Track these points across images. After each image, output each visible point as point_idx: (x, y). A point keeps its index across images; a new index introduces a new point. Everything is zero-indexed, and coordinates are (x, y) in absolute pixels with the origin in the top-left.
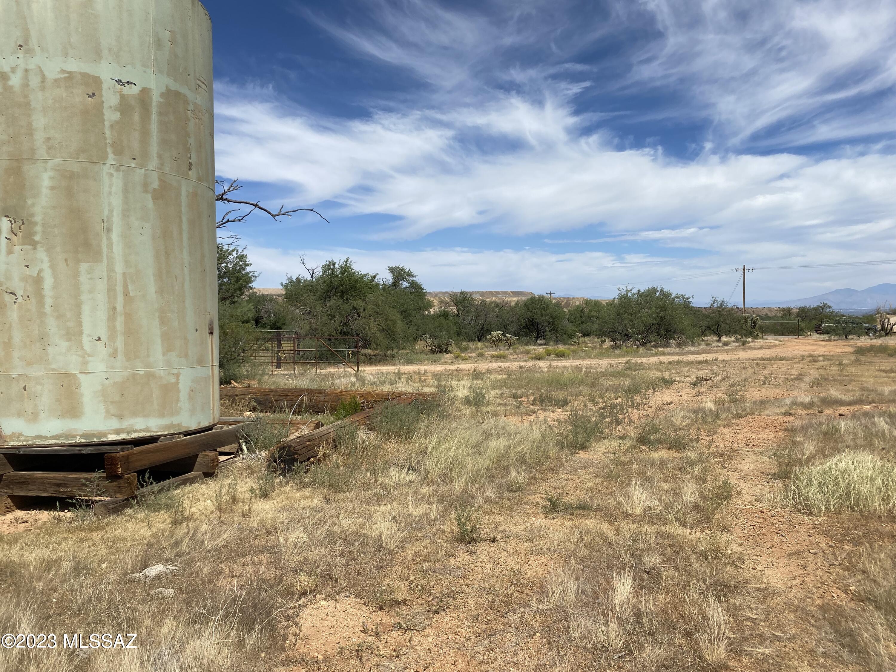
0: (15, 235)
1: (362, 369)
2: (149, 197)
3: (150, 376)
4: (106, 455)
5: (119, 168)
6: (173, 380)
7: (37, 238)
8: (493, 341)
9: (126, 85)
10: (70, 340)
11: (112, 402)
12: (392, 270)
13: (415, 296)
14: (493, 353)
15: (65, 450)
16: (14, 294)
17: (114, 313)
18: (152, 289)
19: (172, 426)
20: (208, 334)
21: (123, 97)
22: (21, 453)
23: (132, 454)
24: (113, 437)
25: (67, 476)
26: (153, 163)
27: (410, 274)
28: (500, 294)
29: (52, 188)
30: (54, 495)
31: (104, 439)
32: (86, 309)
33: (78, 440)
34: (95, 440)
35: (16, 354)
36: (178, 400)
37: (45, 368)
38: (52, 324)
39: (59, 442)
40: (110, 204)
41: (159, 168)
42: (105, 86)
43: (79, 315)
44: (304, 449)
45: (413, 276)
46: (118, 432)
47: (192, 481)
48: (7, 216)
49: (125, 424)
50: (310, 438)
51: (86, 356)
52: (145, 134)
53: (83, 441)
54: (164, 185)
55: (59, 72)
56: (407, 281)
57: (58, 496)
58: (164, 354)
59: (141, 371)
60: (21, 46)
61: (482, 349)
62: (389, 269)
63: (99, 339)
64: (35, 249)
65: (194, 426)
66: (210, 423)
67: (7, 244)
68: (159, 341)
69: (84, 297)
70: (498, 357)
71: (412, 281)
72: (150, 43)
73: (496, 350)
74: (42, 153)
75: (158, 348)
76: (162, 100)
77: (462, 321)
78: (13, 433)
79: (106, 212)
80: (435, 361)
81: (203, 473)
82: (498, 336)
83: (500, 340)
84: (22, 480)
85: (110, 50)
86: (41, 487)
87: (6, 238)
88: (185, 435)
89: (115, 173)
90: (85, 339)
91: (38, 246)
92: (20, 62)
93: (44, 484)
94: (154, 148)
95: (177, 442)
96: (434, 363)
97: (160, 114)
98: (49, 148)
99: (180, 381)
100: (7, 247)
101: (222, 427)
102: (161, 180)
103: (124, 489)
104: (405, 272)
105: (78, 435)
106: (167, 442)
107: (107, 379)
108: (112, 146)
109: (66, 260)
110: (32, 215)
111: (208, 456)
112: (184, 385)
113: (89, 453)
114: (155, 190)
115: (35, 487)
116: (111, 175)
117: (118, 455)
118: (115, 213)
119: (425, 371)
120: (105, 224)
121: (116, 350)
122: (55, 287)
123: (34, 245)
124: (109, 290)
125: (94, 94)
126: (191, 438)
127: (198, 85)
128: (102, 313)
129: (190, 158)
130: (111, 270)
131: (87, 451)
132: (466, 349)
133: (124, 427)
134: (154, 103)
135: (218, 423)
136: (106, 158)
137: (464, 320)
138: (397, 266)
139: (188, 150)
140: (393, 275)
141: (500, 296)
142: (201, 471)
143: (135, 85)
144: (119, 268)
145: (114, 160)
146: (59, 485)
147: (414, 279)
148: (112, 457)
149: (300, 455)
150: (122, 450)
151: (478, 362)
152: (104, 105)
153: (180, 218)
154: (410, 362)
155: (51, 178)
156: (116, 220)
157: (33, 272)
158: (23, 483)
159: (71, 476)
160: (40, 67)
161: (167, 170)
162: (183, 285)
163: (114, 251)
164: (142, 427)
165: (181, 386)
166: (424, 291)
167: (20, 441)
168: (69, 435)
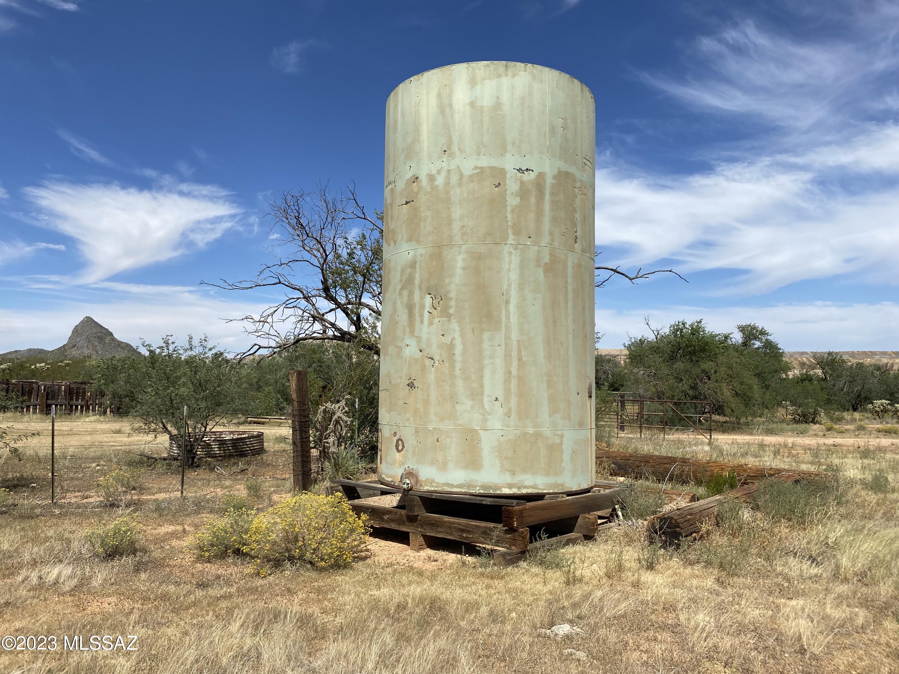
0: (435, 309)
1: (716, 437)
2: (541, 271)
3: (538, 435)
4: (503, 507)
5: (517, 246)
6: (558, 441)
7: (452, 311)
8: (876, 412)
9: (525, 172)
10: (473, 399)
11: (506, 458)
12: (742, 329)
13: (770, 357)
14: (877, 426)
15: (469, 499)
16: (432, 359)
17: (509, 377)
18: (541, 355)
19: (556, 485)
20: (588, 398)
21: (522, 183)
22: (433, 497)
23: (525, 509)
24: (506, 491)
25: (469, 523)
26: (545, 240)
27: (763, 333)
28: (877, 355)
29: (464, 269)
30: (458, 539)
31: (498, 492)
32: (487, 372)
33: (478, 490)
34: (491, 492)
35: (432, 410)
36: (562, 461)
37: (454, 423)
38: (460, 385)
39: (463, 490)
40: (509, 279)
41: (550, 244)
42: (508, 176)
43: (481, 377)
44: (686, 523)
45: (768, 335)
46: (510, 486)
47: (573, 542)
48: (429, 294)
49: (517, 479)
50: (691, 512)
51: (486, 414)
52: (539, 214)
53: (482, 492)
54: (554, 259)
55: (473, 169)
56: (760, 340)
57: (462, 540)
58: (550, 416)
59: (531, 431)
60: (445, 151)
61: (860, 420)
62: (739, 328)
63: (497, 399)
64: (449, 320)
65: (575, 488)
66: (588, 485)
67: (429, 316)
68: (545, 402)
69: (486, 362)
70: (886, 432)
71: (766, 340)
72: (546, 132)
73: (881, 423)
74: (458, 239)
75: (545, 409)
76: (554, 182)
77: (832, 387)
78: (427, 479)
79: (505, 287)
80: (802, 433)
81: (584, 535)
82: (883, 406)
83: (885, 411)
84: (433, 522)
85: (514, 143)
86: (448, 531)
87: (428, 312)
88: (568, 495)
89: (513, 252)
90: (486, 400)
91: (452, 318)
92: (444, 165)
93: (450, 528)
94: (546, 225)
95: (561, 501)
96: (801, 435)
97: (552, 194)
98: (464, 234)
99: (563, 442)
100: (429, 319)
101: (599, 491)
102: (551, 255)
103: (518, 542)
104: (757, 331)
105: (478, 486)
106: (553, 501)
107: (502, 436)
108: (512, 228)
109: (473, 330)
110: (448, 292)
111: (589, 519)
112: (567, 446)
113: (489, 503)
114: (546, 264)
115: (443, 530)
116: (511, 253)
117: (514, 508)
118: (513, 286)
119: (793, 444)
120: (505, 297)
121: (510, 411)
122: (464, 353)
123: (449, 317)
124: (506, 356)
125: (499, 184)
126: (573, 499)
127: (585, 163)
128: (500, 375)
129: (576, 232)
130: (508, 338)
131: (487, 501)
132: (840, 420)
133: (515, 482)
134: (548, 186)
135: (596, 486)
136: (506, 239)
137: (834, 386)
138: (748, 324)
139: (574, 225)
140: (744, 334)
141: (877, 357)
142: (581, 533)
143: (533, 171)
144: (515, 336)
145: (514, 240)
146: (463, 531)
147: (769, 337)
148: (509, 510)
149: (682, 529)
150: (518, 504)
151: (860, 436)
152: (508, 192)
153: (567, 288)
154: (770, 432)
155: (463, 260)
156: (513, 293)
157: (447, 340)
158: (434, 525)
159: (472, 523)
160: (459, 167)
161: (556, 244)
162: (567, 350)
163: (511, 321)
164: (531, 484)
165: (564, 447)
166: (781, 351)
167: (432, 486)
168: (470, 485)
